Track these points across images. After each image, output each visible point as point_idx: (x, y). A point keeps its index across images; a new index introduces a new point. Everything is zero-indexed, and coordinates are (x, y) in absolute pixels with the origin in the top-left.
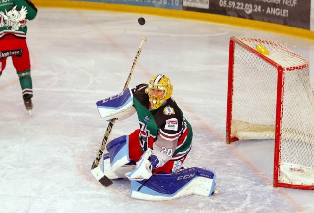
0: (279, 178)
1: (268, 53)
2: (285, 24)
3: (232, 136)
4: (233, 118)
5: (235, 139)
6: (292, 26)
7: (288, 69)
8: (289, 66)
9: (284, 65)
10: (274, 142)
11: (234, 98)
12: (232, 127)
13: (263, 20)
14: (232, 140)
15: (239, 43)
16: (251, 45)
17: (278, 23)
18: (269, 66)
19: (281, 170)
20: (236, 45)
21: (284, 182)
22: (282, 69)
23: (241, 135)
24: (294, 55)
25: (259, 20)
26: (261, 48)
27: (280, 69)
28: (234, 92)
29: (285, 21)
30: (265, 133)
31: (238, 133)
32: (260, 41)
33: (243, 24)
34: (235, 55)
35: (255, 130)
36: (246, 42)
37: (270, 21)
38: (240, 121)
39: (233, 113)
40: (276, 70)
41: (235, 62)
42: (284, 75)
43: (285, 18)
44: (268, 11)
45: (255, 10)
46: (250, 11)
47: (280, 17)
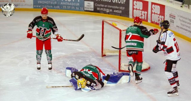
0: (121, 68)
1: (116, 25)
2: (121, 16)
3: (104, 54)
4: (104, 48)
5: (105, 55)
6: (123, 16)
7: (123, 30)
8: (124, 29)
9: (122, 29)
10: (118, 56)
11: (104, 41)
12: (104, 51)
13: (113, 14)
14: (104, 56)
15: (106, 22)
16: (110, 22)
17: (118, 15)
18: (117, 29)
19: (121, 66)
20: (104, 23)
21: (122, 70)
22: (121, 31)
23: (107, 54)
24: (125, 26)
25: (111, 14)
26: (114, 24)
27: (120, 31)
28: (104, 39)
29: (121, 15)
30: (115, 53)
31: (106, 53)
32: (113, 21)
33: (106, 16)
34: (104, 26)
35: (112, 52)
36: (108, 22)
37: (115, 15)
38: (106, 49)
39: (104, 46)
40: (119, 31)
41: (104, 29)
42: (122, 33)
43: (120, 14)
44: (115, 11)
45: (110, 11)
46: (108, 11)
47: (119, 13)
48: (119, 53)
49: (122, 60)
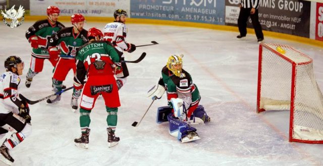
0: (293, 136)
1: (284, 52)
2: (293, 34)
3: (261, 108)
4: (261, 96)
5: (263, 110)
6: (297, 35)
7: (299, 64)
8: (300, 62)
9: (296, 61)
11: (262, 83)
12: (261, 102)
13: (278, 32)
14: (261, 110)
15: (266, 47)
16: (274, 48)
17: (288, 34)
19: (294, 130)
20: (263, 48)
21: (296, 138)
22: (295, 64)
23: (267, 107)
24: (302, 55)
25: (275, 32)
26: (280, 50)
27: (294, 64)
28: (262, 79)
30: (282, 106)
31: (265, 106)
35: (276, 105)
36: (270, 46)
37: (283, 33)
38: (266, 98)
39: (261, 93)
40: (291, 65)
41: (263, 59)
42: (296, 68)
43: (293, 30)
44: (282, 26)
45: (273, 25)
46: (270, 26)
47: (289, 29)
48: (290, 105)
49: (295, 120)
